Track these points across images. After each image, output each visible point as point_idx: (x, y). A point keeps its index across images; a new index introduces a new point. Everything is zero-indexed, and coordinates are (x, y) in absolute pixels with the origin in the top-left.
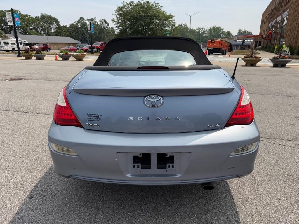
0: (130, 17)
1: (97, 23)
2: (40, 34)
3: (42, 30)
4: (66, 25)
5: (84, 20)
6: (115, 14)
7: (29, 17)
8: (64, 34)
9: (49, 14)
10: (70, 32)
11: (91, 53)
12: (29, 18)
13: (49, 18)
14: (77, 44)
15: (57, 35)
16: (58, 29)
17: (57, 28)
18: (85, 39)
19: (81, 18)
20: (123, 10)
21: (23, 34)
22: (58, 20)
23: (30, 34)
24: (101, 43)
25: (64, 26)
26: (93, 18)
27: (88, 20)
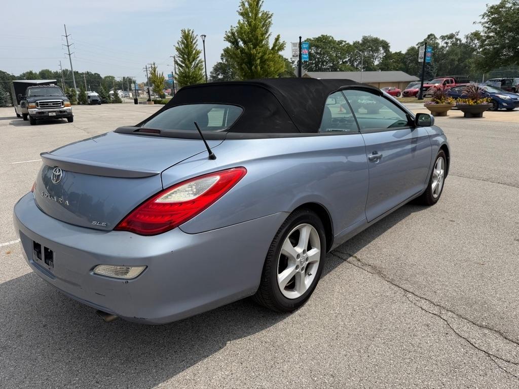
0: (512, 24)
1: (460, 41)
2: (357, 69)
3: (360, 63)
4: (400, 52)
5: (435, 38)
6: (480, 22)
7: (344, 43)
8: (394, 67)
9: (374, 36)
10: (405, 63)
11: (419, 99)
12: (344, 46)
13: (374, 41)
14: (411, 83)
15: (382, 70)
16: (386, 60)
17: (384, 56)
18: (428, 73)
19: (429, 36)
20: (501, 11)
21: (332, 71)
22: (388, 44)
23: (341, 70)
24: (445, 79)
25: (396, 53)
26: (454, 33)
27: (443, 38)
